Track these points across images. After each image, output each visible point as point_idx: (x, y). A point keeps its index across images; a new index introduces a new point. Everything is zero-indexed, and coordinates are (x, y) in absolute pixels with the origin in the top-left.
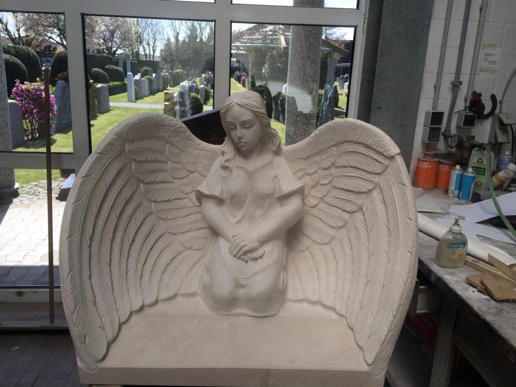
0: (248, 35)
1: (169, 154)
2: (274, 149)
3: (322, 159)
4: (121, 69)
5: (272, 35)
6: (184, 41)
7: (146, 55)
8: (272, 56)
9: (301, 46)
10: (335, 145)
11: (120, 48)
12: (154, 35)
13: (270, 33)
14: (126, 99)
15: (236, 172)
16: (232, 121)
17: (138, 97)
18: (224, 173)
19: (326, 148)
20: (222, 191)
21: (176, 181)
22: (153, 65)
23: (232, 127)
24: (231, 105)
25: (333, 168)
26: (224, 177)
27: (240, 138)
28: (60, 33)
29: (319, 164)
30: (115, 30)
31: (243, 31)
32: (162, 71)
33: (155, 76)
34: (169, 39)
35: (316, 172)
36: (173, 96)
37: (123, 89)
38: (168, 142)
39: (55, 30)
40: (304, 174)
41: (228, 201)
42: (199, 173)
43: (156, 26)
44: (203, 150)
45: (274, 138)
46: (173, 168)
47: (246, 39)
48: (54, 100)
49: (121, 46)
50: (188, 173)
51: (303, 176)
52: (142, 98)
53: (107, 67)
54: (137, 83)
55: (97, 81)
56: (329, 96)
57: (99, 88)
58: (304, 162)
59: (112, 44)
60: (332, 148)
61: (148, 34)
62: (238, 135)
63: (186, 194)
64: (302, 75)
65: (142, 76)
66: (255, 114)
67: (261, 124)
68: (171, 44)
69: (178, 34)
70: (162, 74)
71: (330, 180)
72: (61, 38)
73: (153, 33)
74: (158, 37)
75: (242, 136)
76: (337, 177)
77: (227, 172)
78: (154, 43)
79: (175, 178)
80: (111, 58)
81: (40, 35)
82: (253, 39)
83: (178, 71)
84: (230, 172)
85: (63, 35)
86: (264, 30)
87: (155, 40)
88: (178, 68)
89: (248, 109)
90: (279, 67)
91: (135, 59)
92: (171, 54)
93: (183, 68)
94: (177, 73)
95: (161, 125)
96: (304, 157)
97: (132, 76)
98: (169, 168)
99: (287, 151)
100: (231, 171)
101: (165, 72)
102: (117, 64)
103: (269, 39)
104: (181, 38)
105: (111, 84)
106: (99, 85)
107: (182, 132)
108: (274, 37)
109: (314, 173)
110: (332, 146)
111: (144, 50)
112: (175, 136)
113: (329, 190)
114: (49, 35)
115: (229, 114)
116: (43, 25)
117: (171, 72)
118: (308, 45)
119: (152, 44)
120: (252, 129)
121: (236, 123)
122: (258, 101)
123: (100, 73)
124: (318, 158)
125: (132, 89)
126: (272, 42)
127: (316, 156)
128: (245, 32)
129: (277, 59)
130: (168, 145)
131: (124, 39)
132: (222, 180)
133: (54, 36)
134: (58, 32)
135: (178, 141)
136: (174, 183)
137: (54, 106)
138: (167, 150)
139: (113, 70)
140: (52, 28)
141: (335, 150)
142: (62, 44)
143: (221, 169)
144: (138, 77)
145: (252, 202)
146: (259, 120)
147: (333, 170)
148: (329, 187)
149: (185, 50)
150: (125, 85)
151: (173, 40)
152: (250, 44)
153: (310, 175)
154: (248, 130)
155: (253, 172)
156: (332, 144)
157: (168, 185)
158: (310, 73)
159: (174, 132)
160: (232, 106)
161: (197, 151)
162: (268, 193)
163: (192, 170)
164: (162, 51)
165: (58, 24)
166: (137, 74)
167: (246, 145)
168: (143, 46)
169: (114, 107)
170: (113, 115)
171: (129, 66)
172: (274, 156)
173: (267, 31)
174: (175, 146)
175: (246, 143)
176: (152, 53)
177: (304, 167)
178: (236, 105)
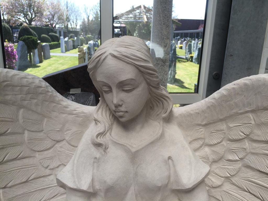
0: (126, 15)
1: (24, 121)
2: (164, 115)
3: (229, 128)
4: (58, 35)
5: (140, 15)
6: (92, 20)
7: (72, 28)
8: (139, 26)
9: (160, 16)
10: (253, 111)
11: (58, 24)
12: (76, 17)
13: (138, 14)
14: (60, 51)
15: (114, 151)
16: (105, 81)
17: (67, 50)
18: (97, 153)
19: (237, 113)
20: (93, 180)
21: (37, 155)
22: (76, 33)
23: (106, 89)
24: (103, 57)
25: (246, 141)
26: (96, 158)
27: (117, 106)
28: (25, 16)
29: (225, 133)
30: (55, 14)
31: (123, 13)
32: (80, 36)
33: (76, 39)
34: (84, 19)
35: (219, 143)
36: (83, 49)
37: (58, 46)
38: (21, 107)
39: (22, 14)
40: (202, 145)
41: (102, 194)
42: (67, 142)
43: (77, 12)
44: (71, 114)
45: (165, 101)
46: (31, 140)
47: (125, 17)
48: (16, 53)
49: (58, 23)
50: (54, 142)
51: (201, 147)
52: (69, 51)
53: (50, 34)
54: (66, 42)
55: (43, 41)
56: (173, 48)
57: (44, 46)
58: (203, 129)
59: (53, 22)
60: (247, 115)
61: (73, 17)
62: (115, 101)
63: (50, 169)
64: (160, 35)
65: (69, 39)
66: (140, 71)
67: (148, 84)
68: (85, 22)
69: (89, 16)
70: (80, 38)
71: (241, 156)
72: (25, 19)
73: (75, 16)
74: (78, 18)
75: (120, 103)
76: (253, 154)
77: (101, 150)
78: (76, 21)
79: (35, 151)
80: (53, 30)
81: (14, 17)
82: (128, 17)
83: (89, 36)
84: (104, 151)
85: (26, 17)
86: (135, 12)
87: (77, 19)
88: (89, 35)
89: (128, 63)
90: (144, 32)
91: (66, 30)
92: (85, 27)
93: (92, 35)
94: (88, 37)
95: (7, 86)
96: (204, 123)
97: (63, 39)
98: (26, 139)
99: (180, 115)
100: (106, 148)
101: (82, 36)
102: (56, 32)
103: (137, 17)
104: (91, 19)
105: (52, 43)
106: (44, 44)
107: (41, 93)
108: (140, 16)
109: (216, 144)
110: (247, 112)
111: (71, 25)
112: (32, 98)
113: (240, 169)
114: (19, 17)
115: (100, 70)
116: (15, 12)
117: (85, 36)
118: (164, 15)
119: (75, 22)
120: (135, 92)
121: (110, 84)
122: (143, 50)
123: (46, 37)
124: (223, 126)
125: (63, 45)
126: (139, 19)
127: (220, 123)
128: (125, 13)
129: (142, 28)
130: (21, 111)
131: (59, 19)
132: (94, 162)
133: (21, 18)
134: (23, 15)
135: (37, 105)
136: (34, 157)
137: (16, 56)
138: (20, 117)
139: (53, 35)
140: (20, 13)
141: (252, 118)
142: (26, 22)
143: (92, 146)
144: (66, 39)
145: (136, 196)
146: (145, 79)
147: (247, 144)
148: (239, 165)
149: (93, 25)
150: (59, 44)
151: (86, 20)
152: (127, 20)
153: (210, 145)
154: (130, 94)
155: (137, 151)
156: (247, 109)
157: (26, 161)
158: (165, 33)
159: (28, 93)
160: (104, 59)
161: (64, 115)
162: (160, 185)
163: (59, 138)
164: (80, 25)
165: (23, 11)
166: (66, 38)
167: (126, 114)
168: (71, 23)
169: (53, 56)
170: (52, 60)
171: (62, 33)
172: (165, 125)
173: (136, 13)
174: (33, 111)
175: (127, 112)
176: (75, 27)
177: (202, 136)
178: (110, 57)
